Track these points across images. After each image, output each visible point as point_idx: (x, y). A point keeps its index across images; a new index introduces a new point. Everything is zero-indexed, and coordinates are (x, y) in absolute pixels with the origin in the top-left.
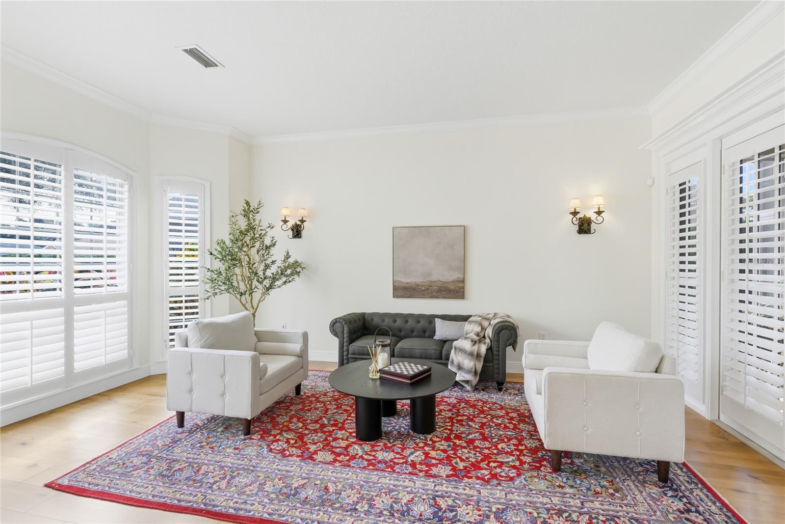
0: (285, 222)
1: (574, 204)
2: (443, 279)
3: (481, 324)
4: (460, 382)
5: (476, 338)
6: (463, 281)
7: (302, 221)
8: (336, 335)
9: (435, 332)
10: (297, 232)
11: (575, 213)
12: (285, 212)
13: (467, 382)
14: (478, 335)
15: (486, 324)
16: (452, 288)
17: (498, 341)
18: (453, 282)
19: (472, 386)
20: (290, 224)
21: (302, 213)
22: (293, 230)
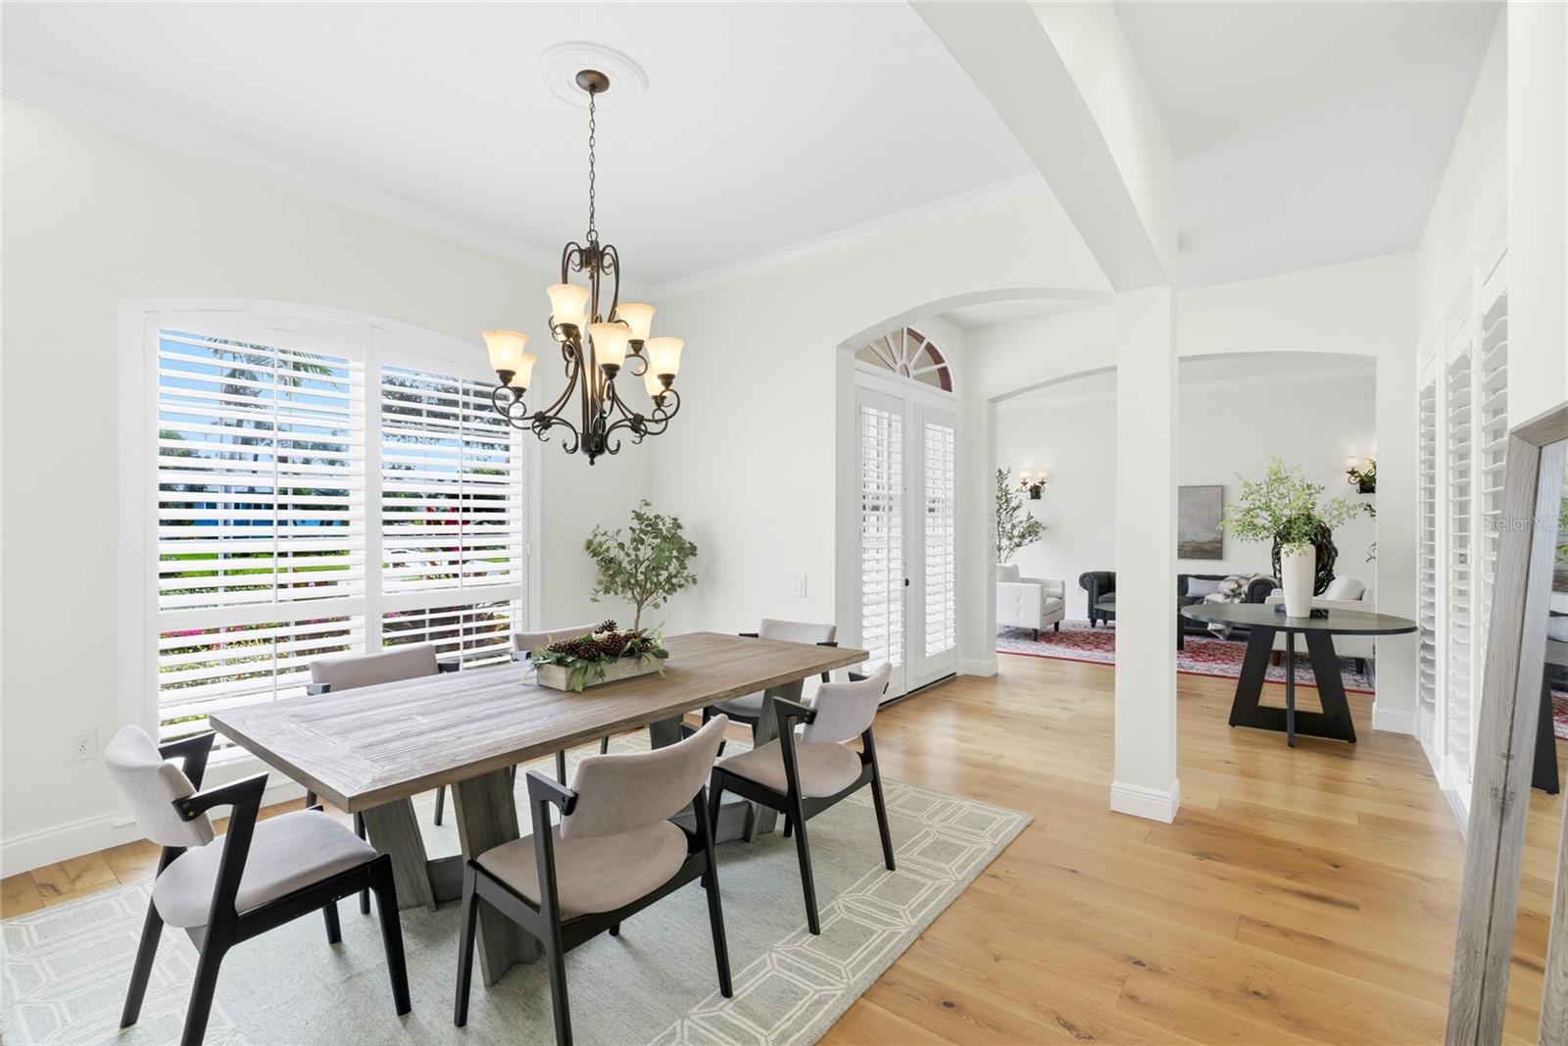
0: (1025, 484)
1: (1352, 463)
2: (1196, 539)
3: (1237, 582)
4: (1214, 633)
5: (1229, 593)
6: (1221, 542)
7: (1042, 483)
8: (1085, 587)
9: (1187, 589)
10: (1036, 493)
11: (1353, 473)
12: (1024, 474)
13: (1219, 631)
14: (1233, 591)
15: (1243, 582)
16: (1208, 548)
17: (1253, 594)
18: (1210, 542)
19: (1224, 636)
20: (1028, 486)
21: (1041, 476)
22: (1031, 491)
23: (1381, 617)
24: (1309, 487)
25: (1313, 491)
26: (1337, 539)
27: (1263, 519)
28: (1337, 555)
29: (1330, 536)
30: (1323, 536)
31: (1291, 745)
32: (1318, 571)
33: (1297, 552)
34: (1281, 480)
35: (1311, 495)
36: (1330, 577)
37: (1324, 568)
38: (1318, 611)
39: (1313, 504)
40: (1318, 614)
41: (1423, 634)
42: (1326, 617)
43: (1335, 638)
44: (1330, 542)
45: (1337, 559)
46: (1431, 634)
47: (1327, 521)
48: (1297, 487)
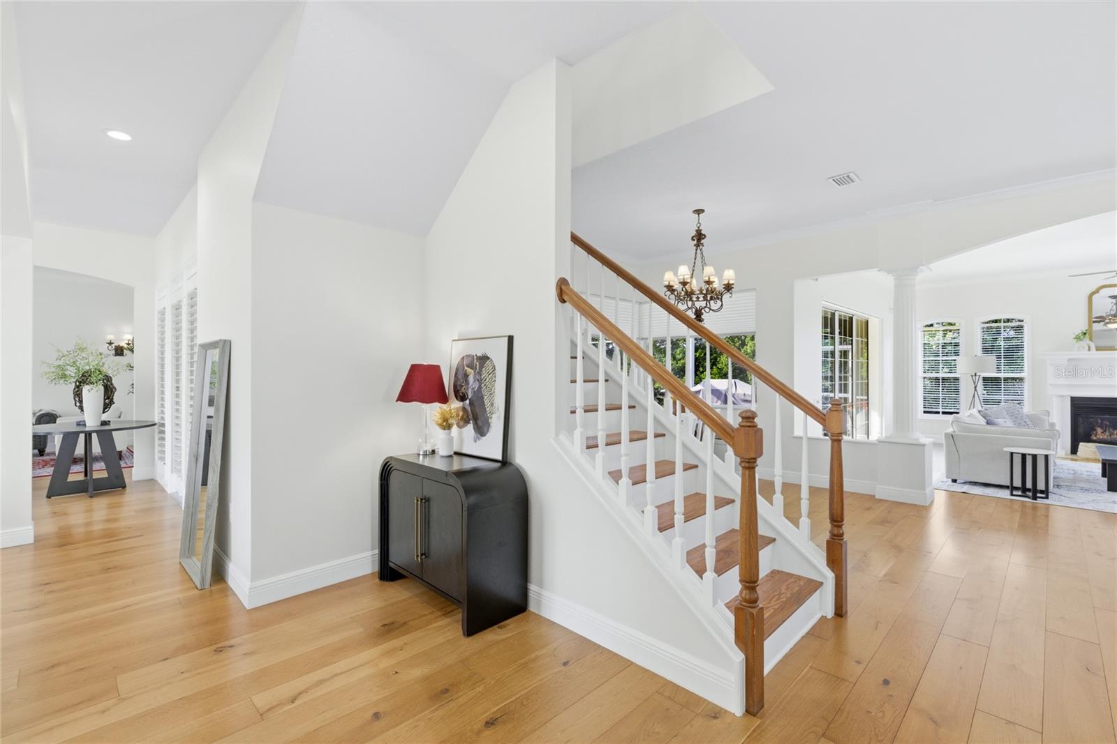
23: (137, 422)
24: (101, 354)
25: (103, 356)
26: (115, 382)
27: (71, 371)
28: (116, 390)
29: (111, 380)
30: (108, 381)
31: (91, 497)
32: (105, 400)
33: (95, 390)
34: (82, 350)
35: (102, 358)
36: (112, 402)
37: (108, 398)
38: (105, 422)
39: (103, 364)
40: (104, 423)
41: (159, 426)
42: (109, 424)
43: (113, 432)
44: (112, 384)
45: (116, 393)
46: (163, 425)
47: (110, 373)
48: (94, 353)
